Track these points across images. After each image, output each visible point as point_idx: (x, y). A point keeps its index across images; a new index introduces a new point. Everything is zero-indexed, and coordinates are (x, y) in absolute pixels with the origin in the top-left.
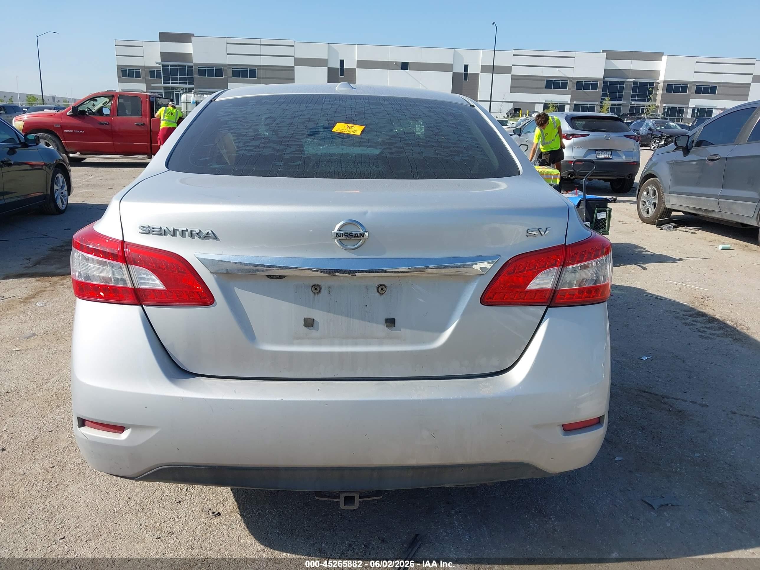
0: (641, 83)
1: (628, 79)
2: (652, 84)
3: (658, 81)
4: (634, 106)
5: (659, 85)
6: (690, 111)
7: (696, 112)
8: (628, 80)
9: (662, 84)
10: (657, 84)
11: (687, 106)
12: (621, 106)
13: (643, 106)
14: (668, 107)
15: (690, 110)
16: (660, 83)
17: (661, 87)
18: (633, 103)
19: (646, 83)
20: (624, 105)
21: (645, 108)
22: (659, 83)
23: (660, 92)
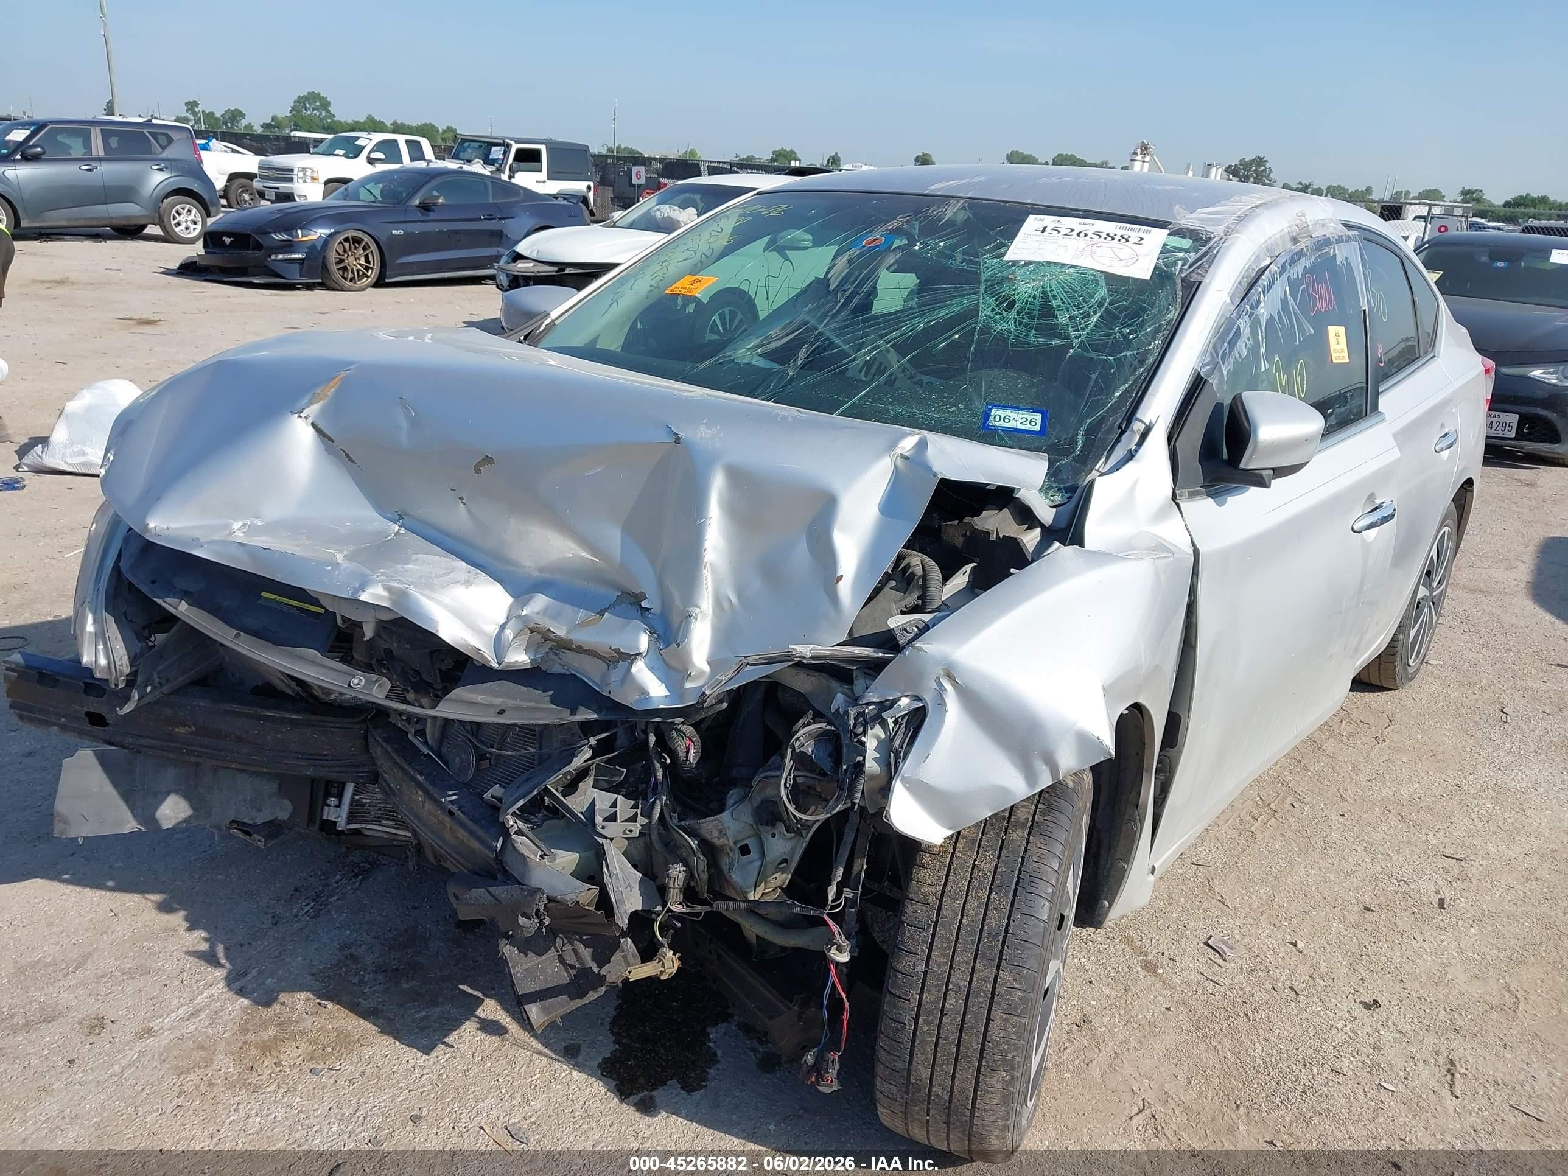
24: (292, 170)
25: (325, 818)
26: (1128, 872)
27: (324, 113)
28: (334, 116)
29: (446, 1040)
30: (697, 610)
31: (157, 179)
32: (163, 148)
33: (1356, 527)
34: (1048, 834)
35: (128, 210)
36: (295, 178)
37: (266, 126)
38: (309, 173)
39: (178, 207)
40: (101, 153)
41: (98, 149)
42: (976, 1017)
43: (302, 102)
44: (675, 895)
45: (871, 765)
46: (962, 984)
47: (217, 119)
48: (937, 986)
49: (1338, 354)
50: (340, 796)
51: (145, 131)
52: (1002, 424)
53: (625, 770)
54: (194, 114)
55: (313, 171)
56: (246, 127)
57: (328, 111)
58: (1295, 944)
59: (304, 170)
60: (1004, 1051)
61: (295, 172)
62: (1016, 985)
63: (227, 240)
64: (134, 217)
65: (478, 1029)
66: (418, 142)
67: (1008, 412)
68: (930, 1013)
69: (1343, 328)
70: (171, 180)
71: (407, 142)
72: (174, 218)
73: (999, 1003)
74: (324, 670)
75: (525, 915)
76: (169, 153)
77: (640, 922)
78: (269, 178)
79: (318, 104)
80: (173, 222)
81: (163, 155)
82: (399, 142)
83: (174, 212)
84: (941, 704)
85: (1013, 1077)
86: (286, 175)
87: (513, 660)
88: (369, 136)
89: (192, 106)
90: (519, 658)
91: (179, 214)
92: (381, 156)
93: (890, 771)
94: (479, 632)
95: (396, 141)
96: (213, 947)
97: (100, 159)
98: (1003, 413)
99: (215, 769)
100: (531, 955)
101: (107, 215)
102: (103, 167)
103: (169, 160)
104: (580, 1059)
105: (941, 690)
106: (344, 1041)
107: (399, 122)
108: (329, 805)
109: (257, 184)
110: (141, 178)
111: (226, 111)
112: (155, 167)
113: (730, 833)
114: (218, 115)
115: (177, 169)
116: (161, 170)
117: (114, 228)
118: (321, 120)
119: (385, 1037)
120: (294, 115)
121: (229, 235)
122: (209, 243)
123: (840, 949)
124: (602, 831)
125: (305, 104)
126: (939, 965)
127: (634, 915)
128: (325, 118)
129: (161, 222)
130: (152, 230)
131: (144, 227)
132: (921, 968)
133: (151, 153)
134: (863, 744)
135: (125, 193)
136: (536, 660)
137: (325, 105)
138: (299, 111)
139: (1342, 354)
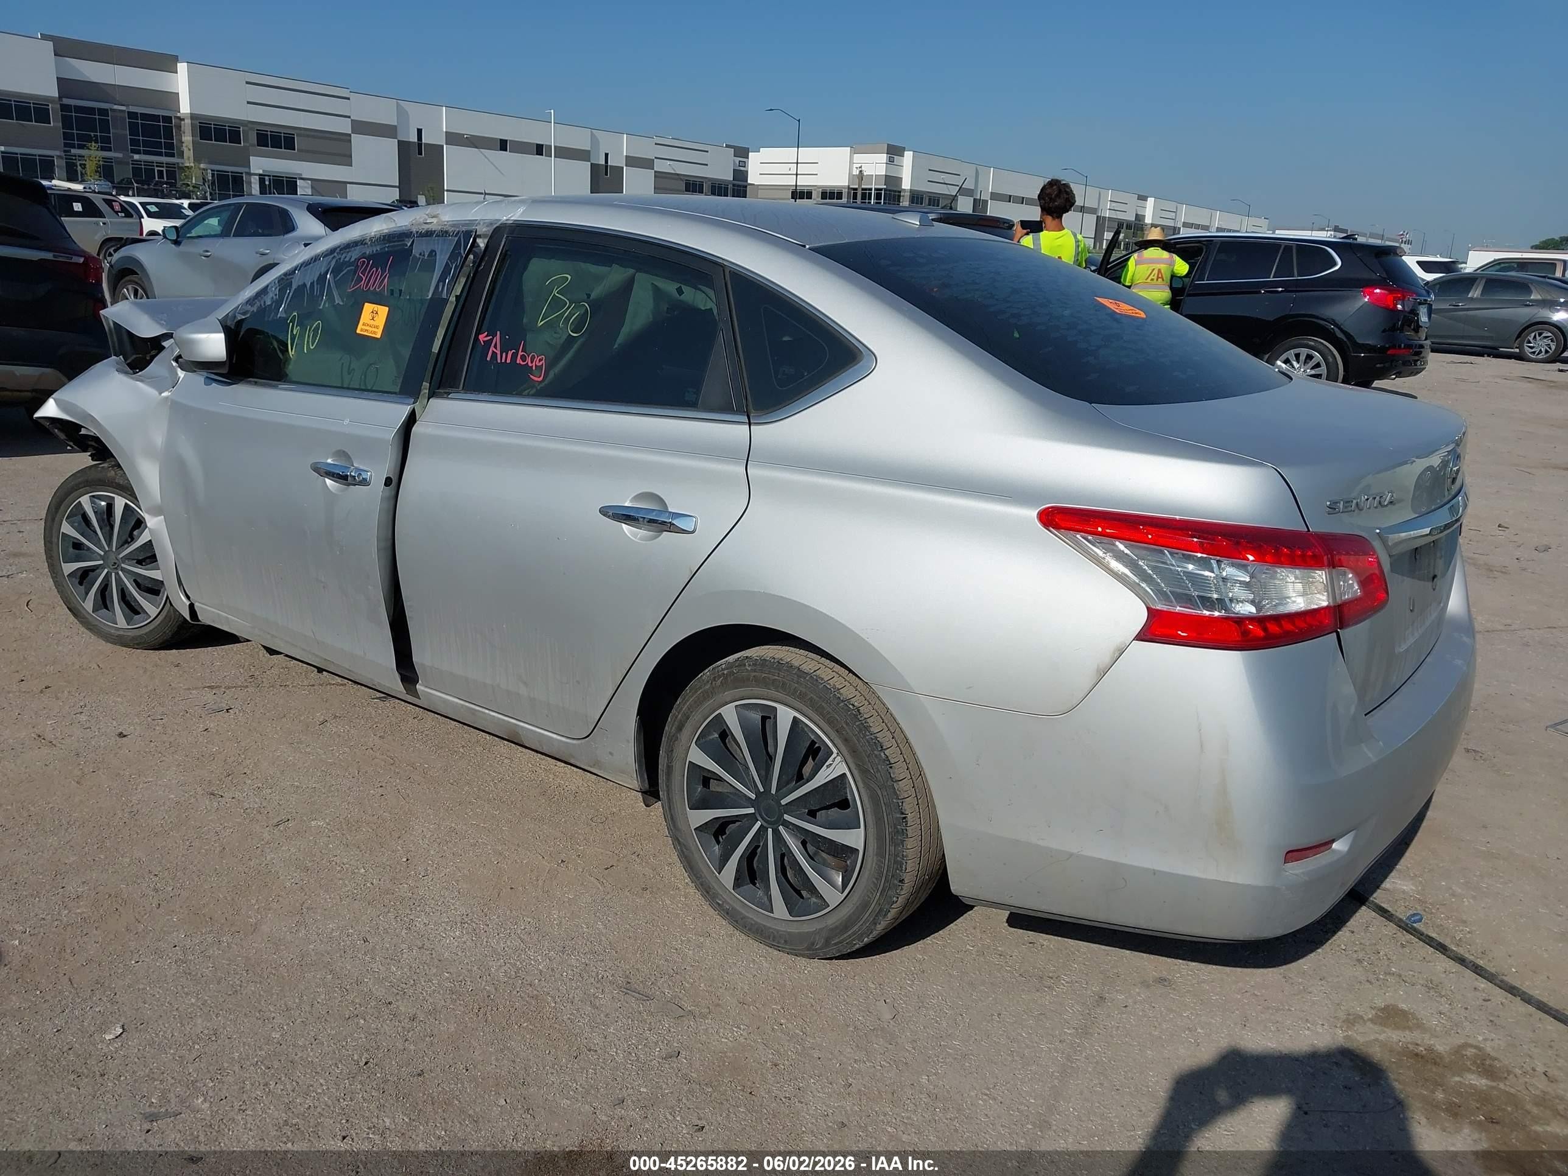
0: (145, 116)
1: (115, 104)
2: (168, 119)
3: (179, 115)
4: (141, 165)
5: (183, 122)
6: (255, 181)
7: (267, 183)
8: (116, 107)
9: (188, 121)
10: (178, 121)
11: (247, 170)
12: (112, 162)
13: (160, 164)
14: (212, 170)
15: (254, 178)
16: (183, 120)
17: (187, 124)
18: (136, 157)
19: (156, 118)
20: (119, 162)
21: (164, 169)
22: (181, 119)
23: (187, 138)
33: (315, 467)
139: (374, 329)
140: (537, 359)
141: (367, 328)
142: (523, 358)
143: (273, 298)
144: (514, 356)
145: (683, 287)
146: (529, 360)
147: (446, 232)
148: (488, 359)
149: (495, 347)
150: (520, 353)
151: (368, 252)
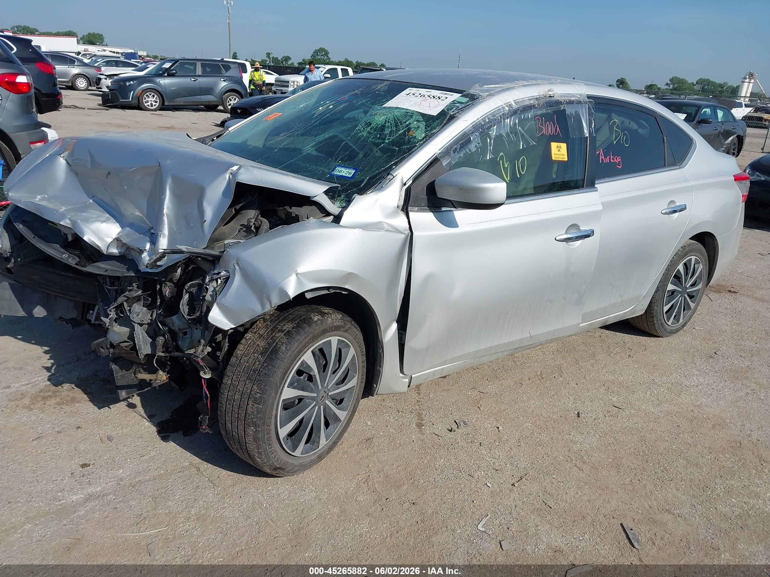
24: (288, 82)
25: (87, 318)
26: (381, 372)
27: (326, 57)
28: (330, 59)
29: (110, 406)
30: (161, 233)
31: (223, 84)
32: (226, 71)
33: (557, 239)
34: (291, 335)
35: (210, 98)
36: (290, 85)
37: (300, 64)
38: (296, 83)
39: (230, 97)
40: (200, 73)
41: (199, 71)
42: (244, 403)
43: (316, 52)
44: (159, 347)
45: (208, 297)
46: (241, 389)
47: (279, 60)
48: (233, 389)
49: (556, 156)
50: (93, 310)
51: (220, 64)
52: (338, 173)
53: (150, 299)
54: (270, 58)
55: (298, 82)
56: (291, 64)
57: (328, 56)
58: (498, 428)
59: (294, 82)
60: (252, 418)
61: (290, 83)
62: (258, 391)
63: (239, 111)
64: (211, 101)
65: (126, 406)
66: (347, 70)
67: (343, 169)
68: (230, 400)
69: (565, 144)
70: (228, 85)
71: (342, 69)
72: (228, 102)
73: (251, 398)
74: (56, 251)
75: (102, 348)
76: (229, 74)
77: (149, 357)
78: (279, 86)
79: (323, 53)
80: (228, 104)
81: (226, 75)
82: (338, 70)
83: (228, 99)
84: (234, 274)
85: (256, 430)
86: (286, 84)
87: (112, 251)
88: (324, 67)
89: (268, 55)
90: (115, 251)
91: (231, 100)
92: (329, 76)
93: (214, 299)
94: (101, 239)
95: (336, 69)
96: (52, 367)
97: (199, 76)
98: (340, 169)
99: (56, 297)
100: (124, 370)
101: (200, 100)
102: (200, 80)
103: (229, 77)
104: (152, 419)
105: (235, 269)
106: (73, 400)
107: (359, 61)
108: (90, 314)
109: (274, 88)
110: (216, 84)
111: (283, 57)
112: (222, 80)
113: (176, 325)
114: (279, 59)
115: (231, 81)
116: (224, 81)
117: (205, 106)
118: (324, 60)
119: (90, 403)
120: (312, 59)
121: (240, 108)
122: (232, 112)
123: (205, 373)
124: (132, 319)
125: (317, 53)
126: (235, 381)
127: (147, 355)
128: (326, 59)
129: (223, 104)
130: (221, 108)
131: (218, 106)
132: (229, 382)
133: (221, 73)
134: (207, 289)
135: (208, 91)
136: (121, 252)
137: (327, 53)
138: (315, 57)
139: (562, 156)
140: (618, 158)
141: (558, 156)
142: (613, 159)
143: (476, 146)
144: (610, 158)
145: (631, 122)
146: (615, 159)
147: (580, 101)
148: (601, 162)
149: (602, 156)
150: (612, 157)
151: (539, 112)
